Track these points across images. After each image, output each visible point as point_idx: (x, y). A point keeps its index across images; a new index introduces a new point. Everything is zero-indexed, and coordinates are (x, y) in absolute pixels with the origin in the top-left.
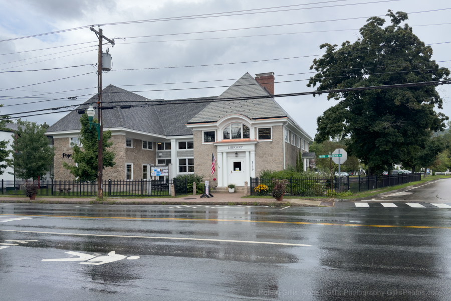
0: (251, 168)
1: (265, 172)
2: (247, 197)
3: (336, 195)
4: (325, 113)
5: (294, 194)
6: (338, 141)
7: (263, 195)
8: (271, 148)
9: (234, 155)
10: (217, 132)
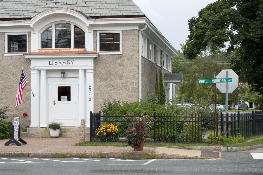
0: (88, 97)
1: (110, 104)
2: (84, 144)
3: (222, 140)
4: (201, 13)
5: (159, 140)
6: (208, 54)
7: (110, 140)
8: (121, 65)
9: (59, 75)
10: (30, 36)
